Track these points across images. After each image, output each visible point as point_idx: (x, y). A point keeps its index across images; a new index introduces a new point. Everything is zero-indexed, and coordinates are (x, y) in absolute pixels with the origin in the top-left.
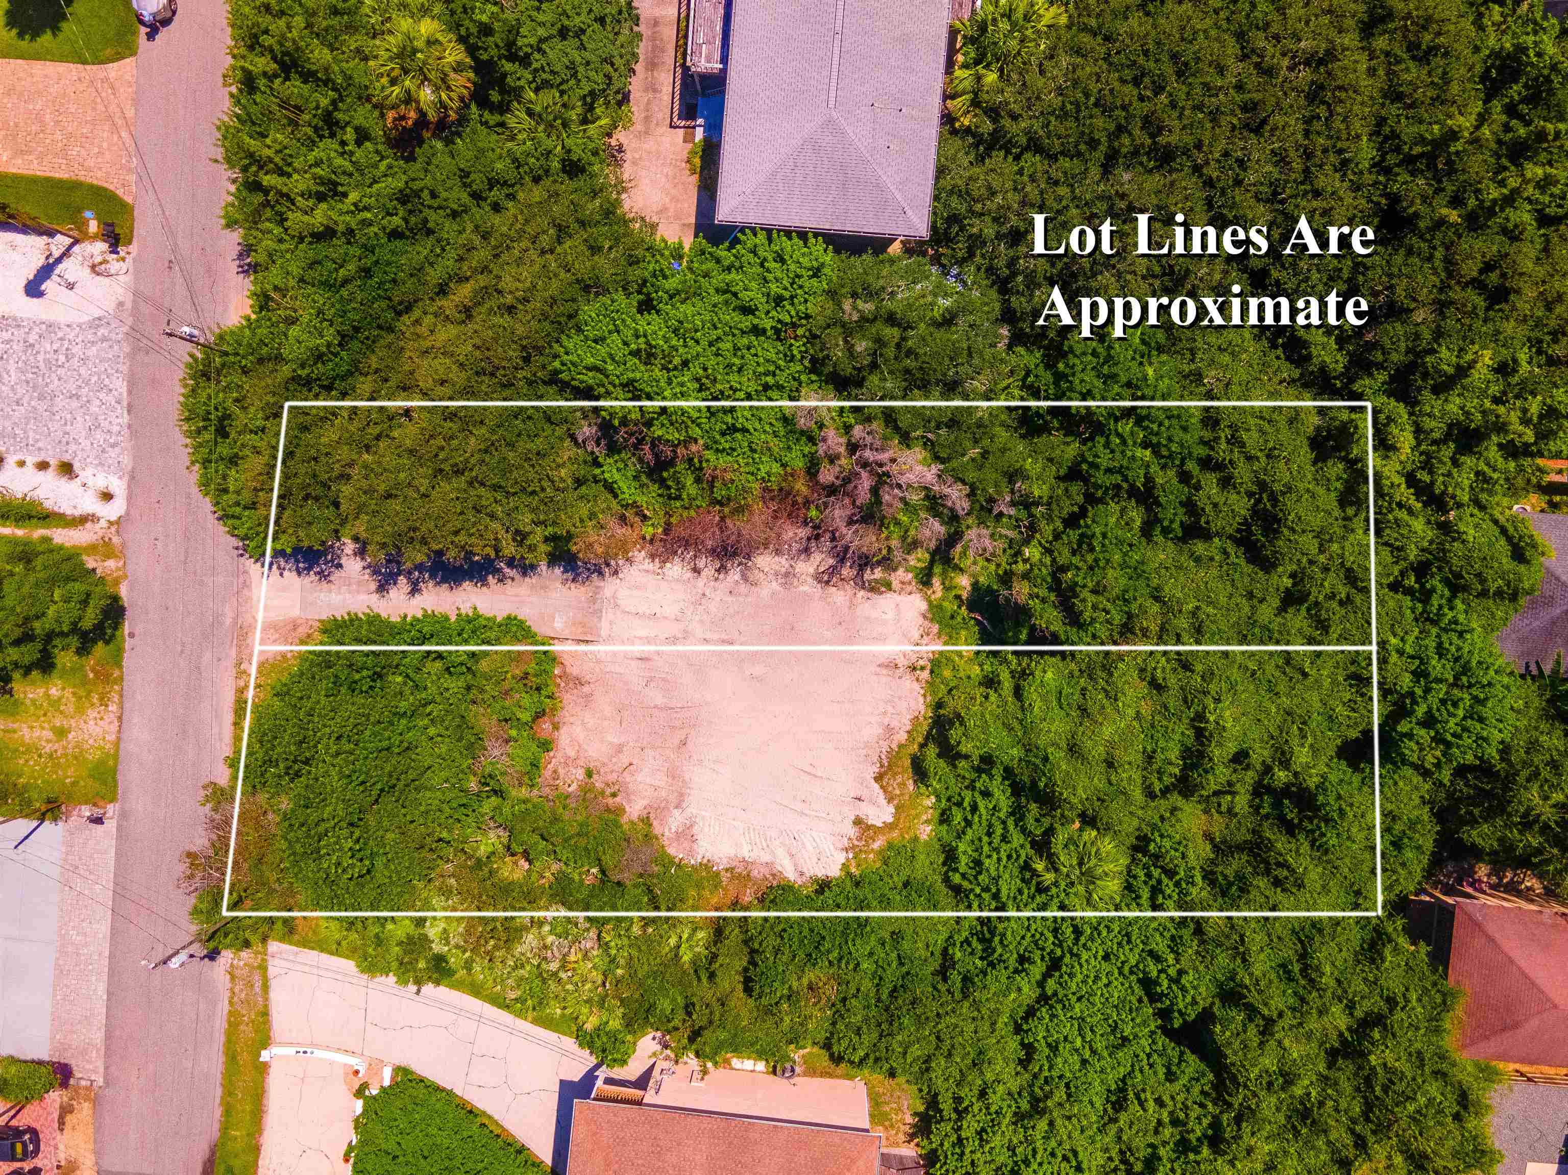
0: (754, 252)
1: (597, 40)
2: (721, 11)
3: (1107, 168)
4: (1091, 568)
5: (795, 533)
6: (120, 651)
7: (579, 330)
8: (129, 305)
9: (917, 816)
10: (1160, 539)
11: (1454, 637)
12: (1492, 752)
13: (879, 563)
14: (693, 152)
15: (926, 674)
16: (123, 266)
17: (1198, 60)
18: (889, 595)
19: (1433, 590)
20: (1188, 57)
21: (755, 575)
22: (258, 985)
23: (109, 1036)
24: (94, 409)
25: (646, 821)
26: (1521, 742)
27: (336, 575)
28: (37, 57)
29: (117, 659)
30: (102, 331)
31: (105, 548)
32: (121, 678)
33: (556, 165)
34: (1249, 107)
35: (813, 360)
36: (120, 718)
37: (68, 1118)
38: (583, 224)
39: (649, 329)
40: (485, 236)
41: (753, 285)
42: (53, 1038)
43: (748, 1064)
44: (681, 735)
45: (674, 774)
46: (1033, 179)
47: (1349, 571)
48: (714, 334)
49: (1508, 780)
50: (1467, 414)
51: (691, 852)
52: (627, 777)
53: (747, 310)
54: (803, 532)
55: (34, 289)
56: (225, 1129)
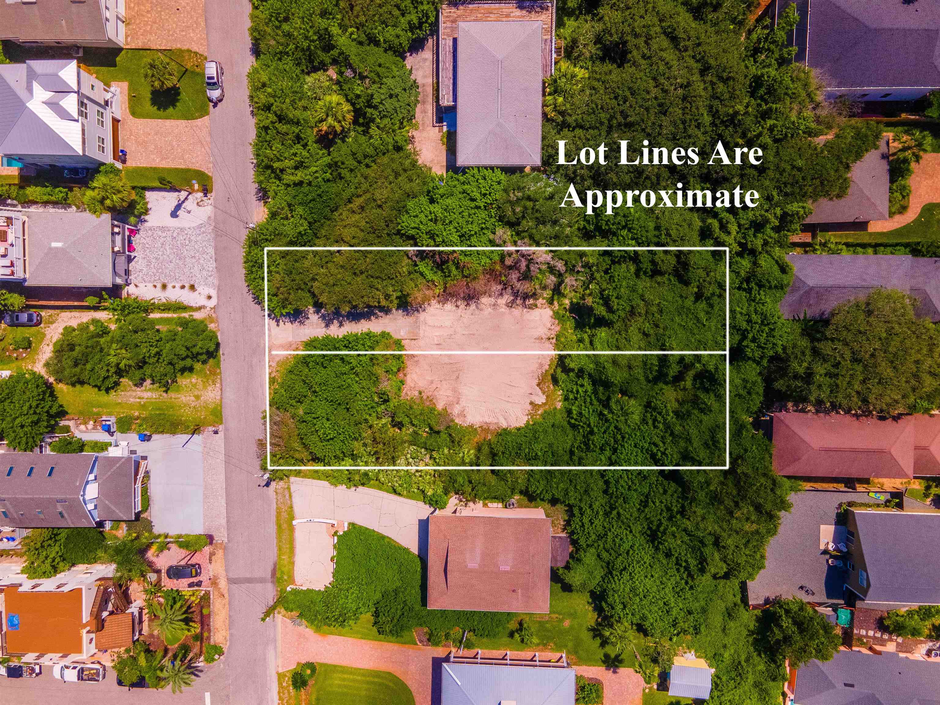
0: (474, 176)
1: (403, 97)
2: (452, 81)
3: (609, 132)
4: (614, 289)
5: (496, 288)
6: (219, 361)
7: (407, 212)
8: (213, 218)
9: (555, 399)
10: (643, 277)
11: (760, 305)
12: (780, 350)
13: (532, 296)
14: (443, 136)
15: (554, 341)
16: (210, 202)
17: (639, 89)
18: (537, 310)
19: (752, 288)
20: (635, 88)
21: (482, 306)
22: (288, 495)
23: (228, 521)
24: (202, 262)
25: (445, 409)
26: (790, 344)
27: (307, 322)
28: (167, 118)
29: (218, 364)
30: (203, 229)
31: (211, 319)
32: (221, 373)
33: (391, 147)
34: (661, 105)
35: (500, 217)
36: (221, 389)
37: (213, 558)
38: (405, 171)
39: (435, 210)
40: (366, 178)
41: (475, 190)
42: (204, 523)
43: (495, 505)
44: (457, 374)
45: (455, 390)
46: (579, 138)
47: (719, 283)
48: (461, 210)
49: (787, 360)
50: (756, 217)
51: (464, 421)
52: (436, 393)
53: (473, 200)
54: (500, 287)
55: (174, 214)
56: (279, 556)
